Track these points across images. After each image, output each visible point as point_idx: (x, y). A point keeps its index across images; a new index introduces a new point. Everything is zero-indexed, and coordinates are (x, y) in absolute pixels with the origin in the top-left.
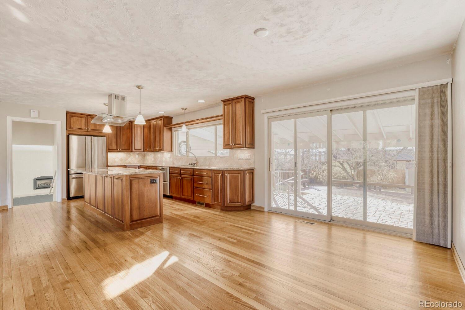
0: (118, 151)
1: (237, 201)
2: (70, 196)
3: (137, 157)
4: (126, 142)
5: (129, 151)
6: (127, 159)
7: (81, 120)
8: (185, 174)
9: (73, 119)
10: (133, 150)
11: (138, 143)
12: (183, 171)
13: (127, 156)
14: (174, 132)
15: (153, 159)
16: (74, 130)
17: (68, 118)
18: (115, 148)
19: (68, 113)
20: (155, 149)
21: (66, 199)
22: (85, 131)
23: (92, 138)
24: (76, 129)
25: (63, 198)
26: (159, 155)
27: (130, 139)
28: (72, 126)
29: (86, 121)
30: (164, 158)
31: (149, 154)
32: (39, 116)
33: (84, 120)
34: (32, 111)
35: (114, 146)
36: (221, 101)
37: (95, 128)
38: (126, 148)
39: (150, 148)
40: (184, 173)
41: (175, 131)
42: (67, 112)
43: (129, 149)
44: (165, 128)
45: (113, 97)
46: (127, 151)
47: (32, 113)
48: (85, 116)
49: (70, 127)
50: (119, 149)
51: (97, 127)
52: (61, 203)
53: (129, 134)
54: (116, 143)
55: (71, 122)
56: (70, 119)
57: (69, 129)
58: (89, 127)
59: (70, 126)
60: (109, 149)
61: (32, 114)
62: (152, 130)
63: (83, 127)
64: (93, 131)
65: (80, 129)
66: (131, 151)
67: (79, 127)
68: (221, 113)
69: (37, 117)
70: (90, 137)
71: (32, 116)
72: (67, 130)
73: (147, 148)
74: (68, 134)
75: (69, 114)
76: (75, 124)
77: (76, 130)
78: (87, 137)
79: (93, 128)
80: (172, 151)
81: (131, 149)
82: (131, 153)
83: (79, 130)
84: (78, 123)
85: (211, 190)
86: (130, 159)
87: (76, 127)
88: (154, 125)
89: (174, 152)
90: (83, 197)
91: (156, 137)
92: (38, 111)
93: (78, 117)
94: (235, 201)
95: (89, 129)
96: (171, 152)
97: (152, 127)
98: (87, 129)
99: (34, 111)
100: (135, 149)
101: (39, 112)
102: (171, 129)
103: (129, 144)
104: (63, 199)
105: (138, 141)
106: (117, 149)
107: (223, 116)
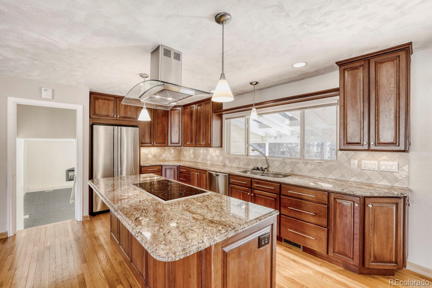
0: (152, 145)
1: (389, 260)
2: (94, 211)
3: (172, 152)
4: (161, 133)
5: (165, 145)
6: (161, 156)
7: (109, 104)
8: (261, 189)
9: (99, 103)
10: (169, 144)
11: (175, 135)
12: (257, 183)
13: (161, 151)
14: (226, 121)
15: (192, 156)
16: (100, 118)
17: (92, 101)
18: (149, 142)
19: (91, 94)
20: (199, 143)
21: (88, 217)
22: (113, 118)
23: (122, 128)
24: (102, 116)
25: (85, 215)
26: (202, 151)
27: (166, 129)
28: (97, 112)
29: (115, 106)
30: (209, 156)
31: (186, 149)
32: (53, 98)
33: (112, 104)
34: (43, 89)
35: (147, 140)
36: (337, 63)
37: (125, 116)
38: (161, 141)
39: (192, 141)
40: (257, 186)
41: (226, 119)
42: (90, 92)
43: (164, 143)
44: (214, 114)
45: (161, 51)
46: (163, 145)
47: (43, 92)
48: (114, 98)
49: (95, 114)
50: (153, 143)
51: (128, 114)
52: (81, 223)
53: (164, 123)
54: (149, 136)
55: (96, 106)
56: (95, 103)
57: (94, 117)
58: (118, 114)
59: (95, 112)
60: (142, 143)
61: (44, 94)
62: (194, 117)
63: (111, 114)
64: (123, 119)
65: (108, 116)
66: (167, 145)
67: (106, 114)
68: (337, 86)
69: (51, 98)
70: (119, 127)
71: (43, 97)
72: (90, 117)
73: (187, 142)
74: (91, 124)
75: (94, 95)
76: (101, 109)
77: (103, 118)
78: (116, 127)
79: (123, 116)
80: (221, 146)
81: (167, 143)
82: (166, 148)
83: (106, 118)
84: (104, 107)
85: (326, 229)
86: (164, 155)
87: (102, 114)
88: (197, 111)
89: (225, 148)
90: (109, 211)
91: (200, 127)
92: (51, 90)
93: (104, 99)
94: (386, 260)
95: (118, 116)
96: (220, 149)
97: (194, 113)
98: (115, 116)
99: (46, 90)
100: (171, 143)
101: (53, 91)
102: (220, 117)
103: (165, 137)
104: (84, 217)
105: (176, 132)
106: (151, 143)
107: (342, 90)
